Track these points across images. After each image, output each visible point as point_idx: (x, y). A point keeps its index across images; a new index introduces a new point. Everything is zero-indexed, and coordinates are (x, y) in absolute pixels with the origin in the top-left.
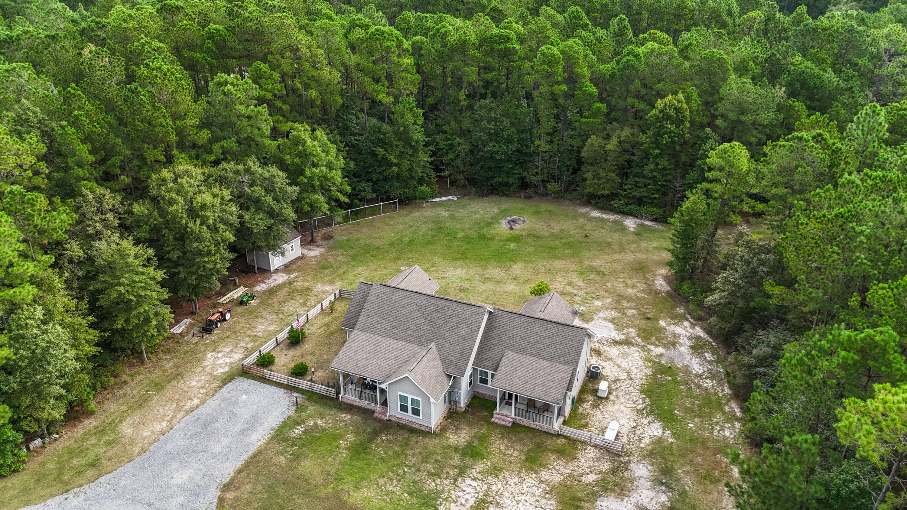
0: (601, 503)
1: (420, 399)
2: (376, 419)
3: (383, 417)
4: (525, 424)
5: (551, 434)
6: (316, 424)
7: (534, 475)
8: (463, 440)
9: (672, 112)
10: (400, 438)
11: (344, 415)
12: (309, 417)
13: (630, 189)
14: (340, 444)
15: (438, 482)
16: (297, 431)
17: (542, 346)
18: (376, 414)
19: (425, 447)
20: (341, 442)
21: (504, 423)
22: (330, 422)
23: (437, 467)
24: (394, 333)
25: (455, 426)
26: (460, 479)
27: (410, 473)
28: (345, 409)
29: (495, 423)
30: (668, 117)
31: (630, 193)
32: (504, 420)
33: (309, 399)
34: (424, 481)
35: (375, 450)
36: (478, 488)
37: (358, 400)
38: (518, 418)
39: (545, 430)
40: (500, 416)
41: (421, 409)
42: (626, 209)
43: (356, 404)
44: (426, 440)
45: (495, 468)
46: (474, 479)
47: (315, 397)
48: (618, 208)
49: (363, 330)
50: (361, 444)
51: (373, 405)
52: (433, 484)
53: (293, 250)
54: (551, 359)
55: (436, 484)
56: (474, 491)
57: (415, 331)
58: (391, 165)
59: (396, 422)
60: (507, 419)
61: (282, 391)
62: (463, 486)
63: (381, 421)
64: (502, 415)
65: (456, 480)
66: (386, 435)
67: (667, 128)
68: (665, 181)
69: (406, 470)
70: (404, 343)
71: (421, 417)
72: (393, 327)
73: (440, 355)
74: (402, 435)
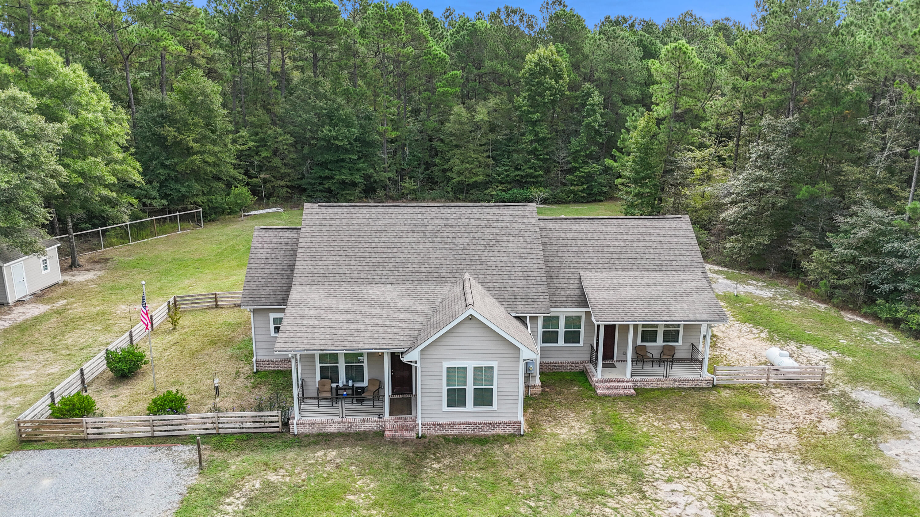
0: (894, 452)
1: (494, 364)
2: (393, 442)
3: (406, 434)
4: (654, 385)
5: (703, 389)
6: (268, 484)
7: (752, 446)
8: (583, 431)
9: (549, 65)
10: (470, 457)
11: (321, 453)
12: (242, 476)
13: (507, 171)
14: (350, 501)
15: (611, 503)
16: (229, 509)
17: (634, 254)
18: (387, 433)
19: (531, 460)
20: (351, 497)
21: (622, 392)
22: (298, 470)
23: (583, 481)
24: (381, 275)
25: (548, 416)
26: (645, 488)
27: (546, 508)
28: (316, 443)
29: (605, 396)
30: (544, 71)
31: (508, 176)
32: (618, 388)
33: (218, 447)
34: (587, 511)
35: (437, 491)
36: (692, 490)
37: (337, 419)
38: (638, 378)
39: (690, 385)
40: (609, 384)
41: (495, 388)
42: (507, 195)
43: (333, 429)
44: (521, 448)
45: (682, 454)
46: (669, 480)
47: (231, 441)
48: (497, 195)
49: (312, 283)
50: (401, 488)
51: (375, 418)
52: (607, 510)
53: (46, 268)
54: (659, 268)
55: (615, 509)
56: (692, 498)
57: (421, 263)
58: (189, 152)
59: (438, 437)
60: (622, 384)
61: (144, 450)
62: (660, 495)
63: (406, 442)
64: (610, 381)
65: (640, 491)
66: (438, 461)
67: (547, 83)
68: (547, 154)
69: (532, 504)
70: (409, 286)
71: (495, 407)
72: (378, 265)
73: (489, 289)
74: (467, 452)
